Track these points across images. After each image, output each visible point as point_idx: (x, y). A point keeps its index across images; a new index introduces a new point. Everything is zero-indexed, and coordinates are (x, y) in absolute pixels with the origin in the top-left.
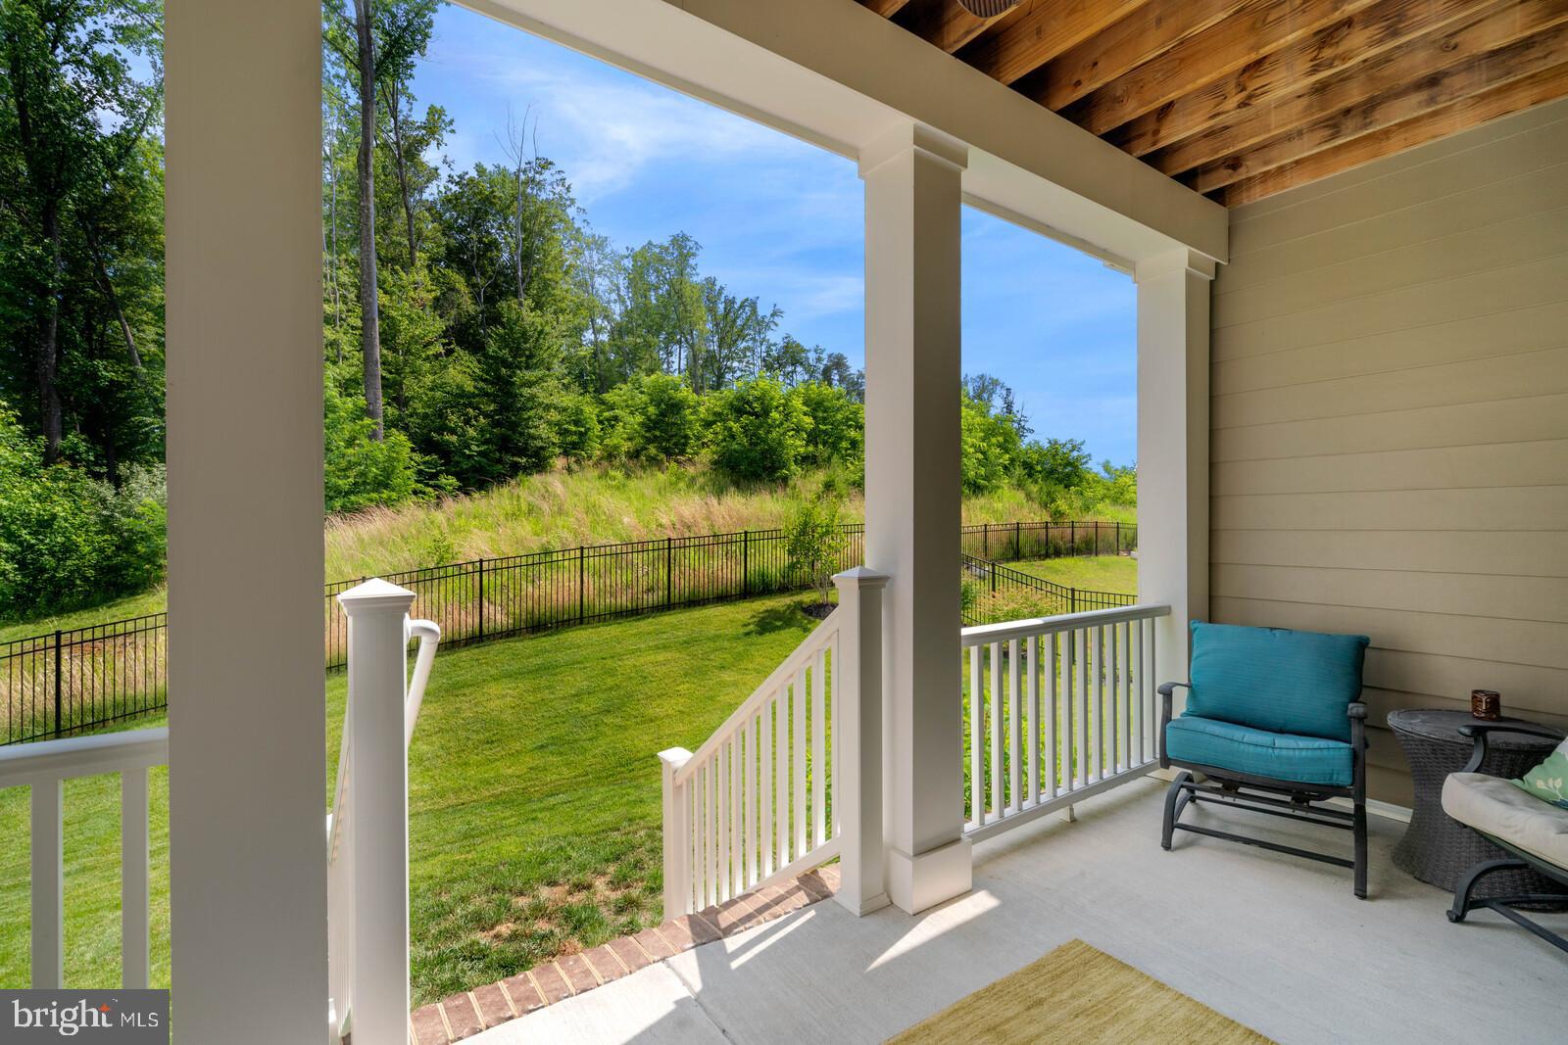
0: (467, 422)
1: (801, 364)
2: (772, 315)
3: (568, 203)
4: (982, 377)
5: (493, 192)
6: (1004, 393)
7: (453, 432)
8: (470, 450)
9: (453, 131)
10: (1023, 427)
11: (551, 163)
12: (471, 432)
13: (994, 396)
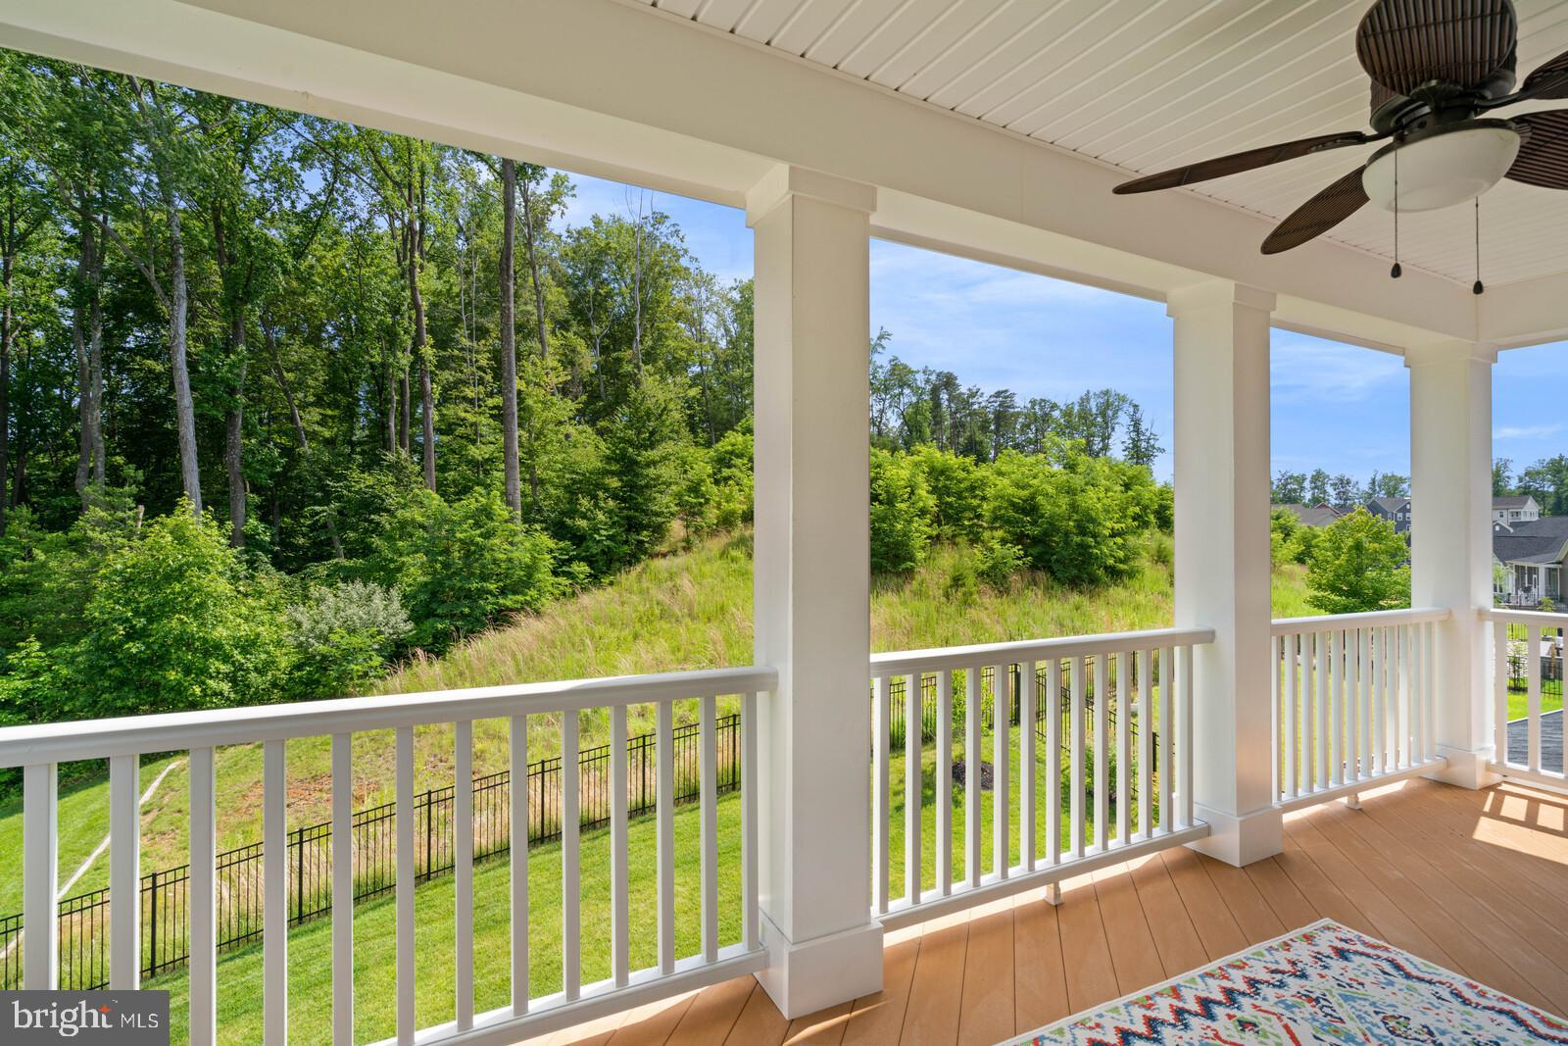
0: (596, 505)
1: (909, 386)
2: (879, 338)
3: (682, 252)
4: (1106, 393)
5: (608, 244)
6: (1131, 409)
7: (584, 517)
8: (599, 534)
9: (574, 196)
10: (1153, 447)
11: (666, 217)
12: (601, 516)
13: (1120, 413)
